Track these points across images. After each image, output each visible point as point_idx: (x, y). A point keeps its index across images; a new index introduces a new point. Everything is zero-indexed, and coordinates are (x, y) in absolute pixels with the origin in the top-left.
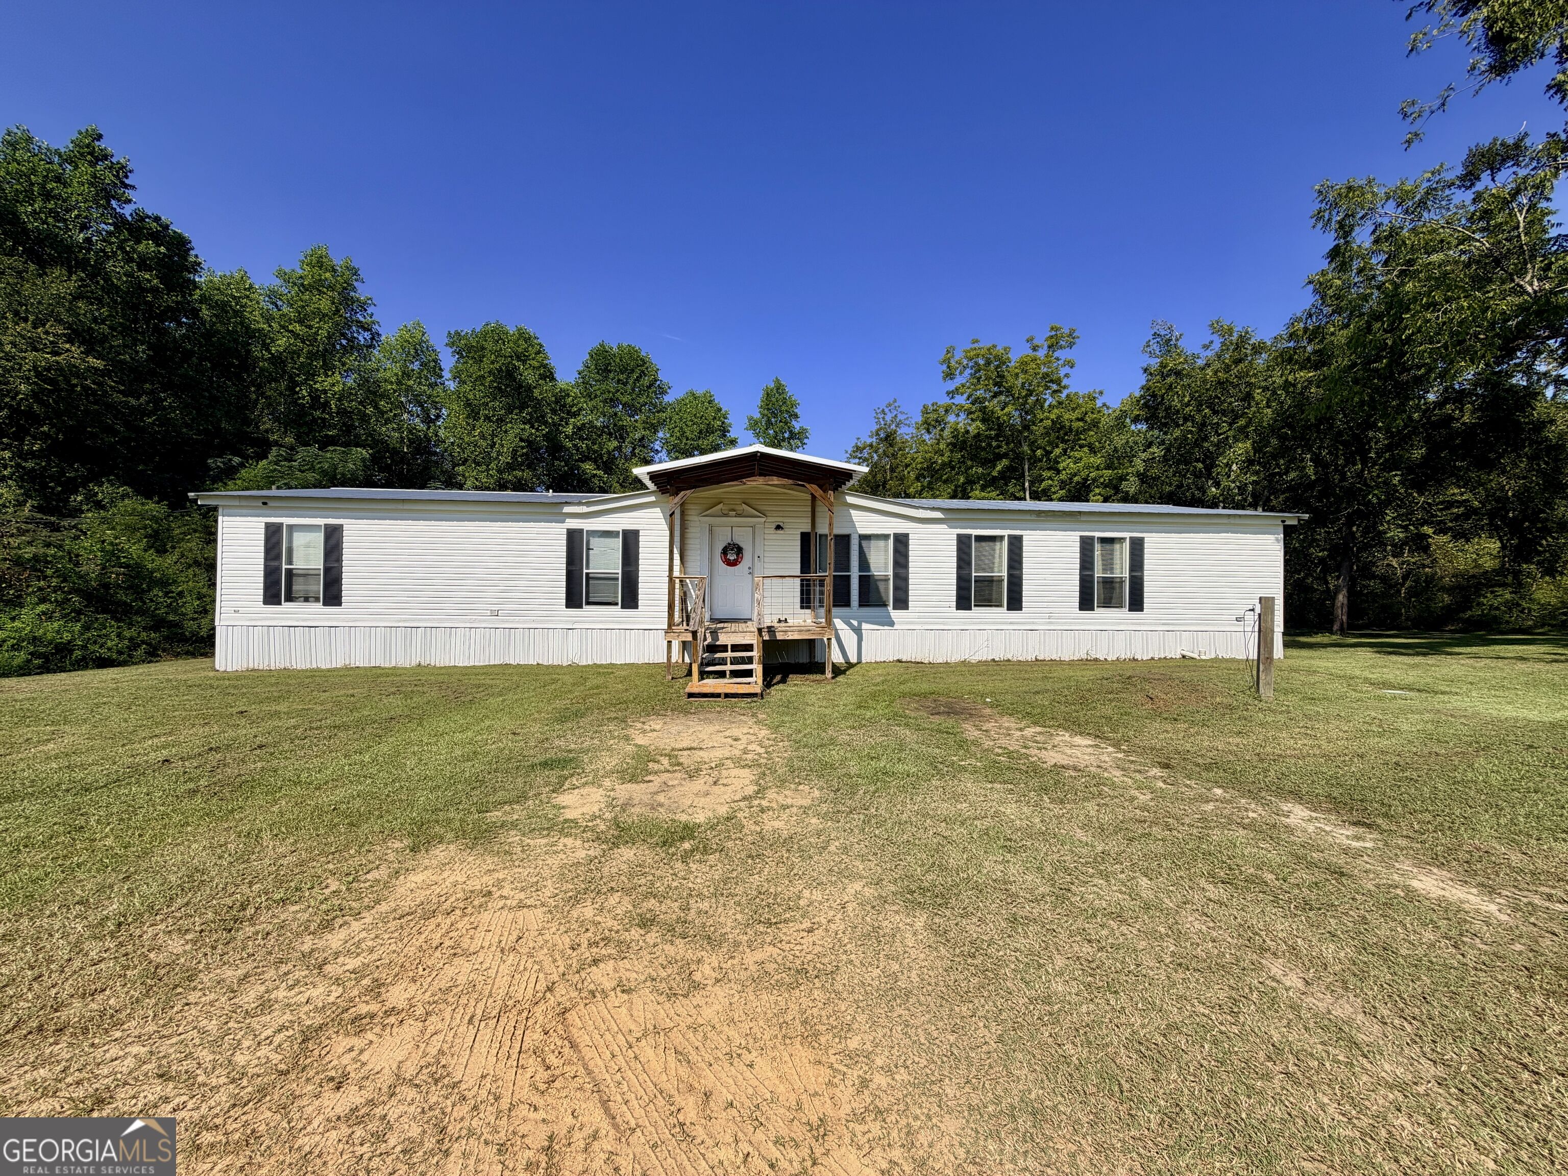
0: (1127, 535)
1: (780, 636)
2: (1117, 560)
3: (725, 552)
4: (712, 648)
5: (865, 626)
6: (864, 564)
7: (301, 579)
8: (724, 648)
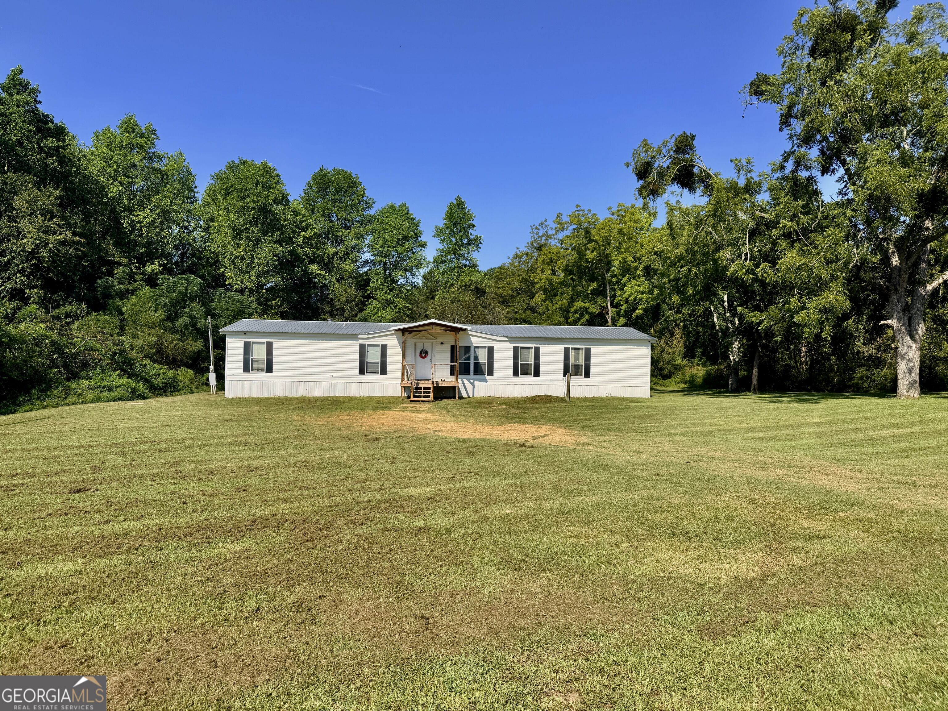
0: (584, 347)
1: (440, 385)
2: (580, 357)
3: (421, 353)
4: (417, 388)
5: (476, 382)
6: (476, 358)
7: (256, 363)
8: (421, 389)
